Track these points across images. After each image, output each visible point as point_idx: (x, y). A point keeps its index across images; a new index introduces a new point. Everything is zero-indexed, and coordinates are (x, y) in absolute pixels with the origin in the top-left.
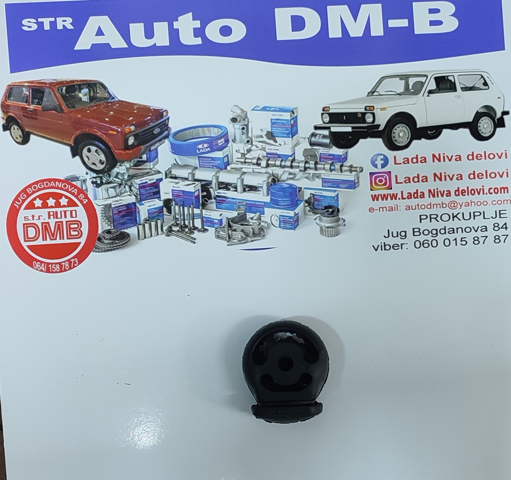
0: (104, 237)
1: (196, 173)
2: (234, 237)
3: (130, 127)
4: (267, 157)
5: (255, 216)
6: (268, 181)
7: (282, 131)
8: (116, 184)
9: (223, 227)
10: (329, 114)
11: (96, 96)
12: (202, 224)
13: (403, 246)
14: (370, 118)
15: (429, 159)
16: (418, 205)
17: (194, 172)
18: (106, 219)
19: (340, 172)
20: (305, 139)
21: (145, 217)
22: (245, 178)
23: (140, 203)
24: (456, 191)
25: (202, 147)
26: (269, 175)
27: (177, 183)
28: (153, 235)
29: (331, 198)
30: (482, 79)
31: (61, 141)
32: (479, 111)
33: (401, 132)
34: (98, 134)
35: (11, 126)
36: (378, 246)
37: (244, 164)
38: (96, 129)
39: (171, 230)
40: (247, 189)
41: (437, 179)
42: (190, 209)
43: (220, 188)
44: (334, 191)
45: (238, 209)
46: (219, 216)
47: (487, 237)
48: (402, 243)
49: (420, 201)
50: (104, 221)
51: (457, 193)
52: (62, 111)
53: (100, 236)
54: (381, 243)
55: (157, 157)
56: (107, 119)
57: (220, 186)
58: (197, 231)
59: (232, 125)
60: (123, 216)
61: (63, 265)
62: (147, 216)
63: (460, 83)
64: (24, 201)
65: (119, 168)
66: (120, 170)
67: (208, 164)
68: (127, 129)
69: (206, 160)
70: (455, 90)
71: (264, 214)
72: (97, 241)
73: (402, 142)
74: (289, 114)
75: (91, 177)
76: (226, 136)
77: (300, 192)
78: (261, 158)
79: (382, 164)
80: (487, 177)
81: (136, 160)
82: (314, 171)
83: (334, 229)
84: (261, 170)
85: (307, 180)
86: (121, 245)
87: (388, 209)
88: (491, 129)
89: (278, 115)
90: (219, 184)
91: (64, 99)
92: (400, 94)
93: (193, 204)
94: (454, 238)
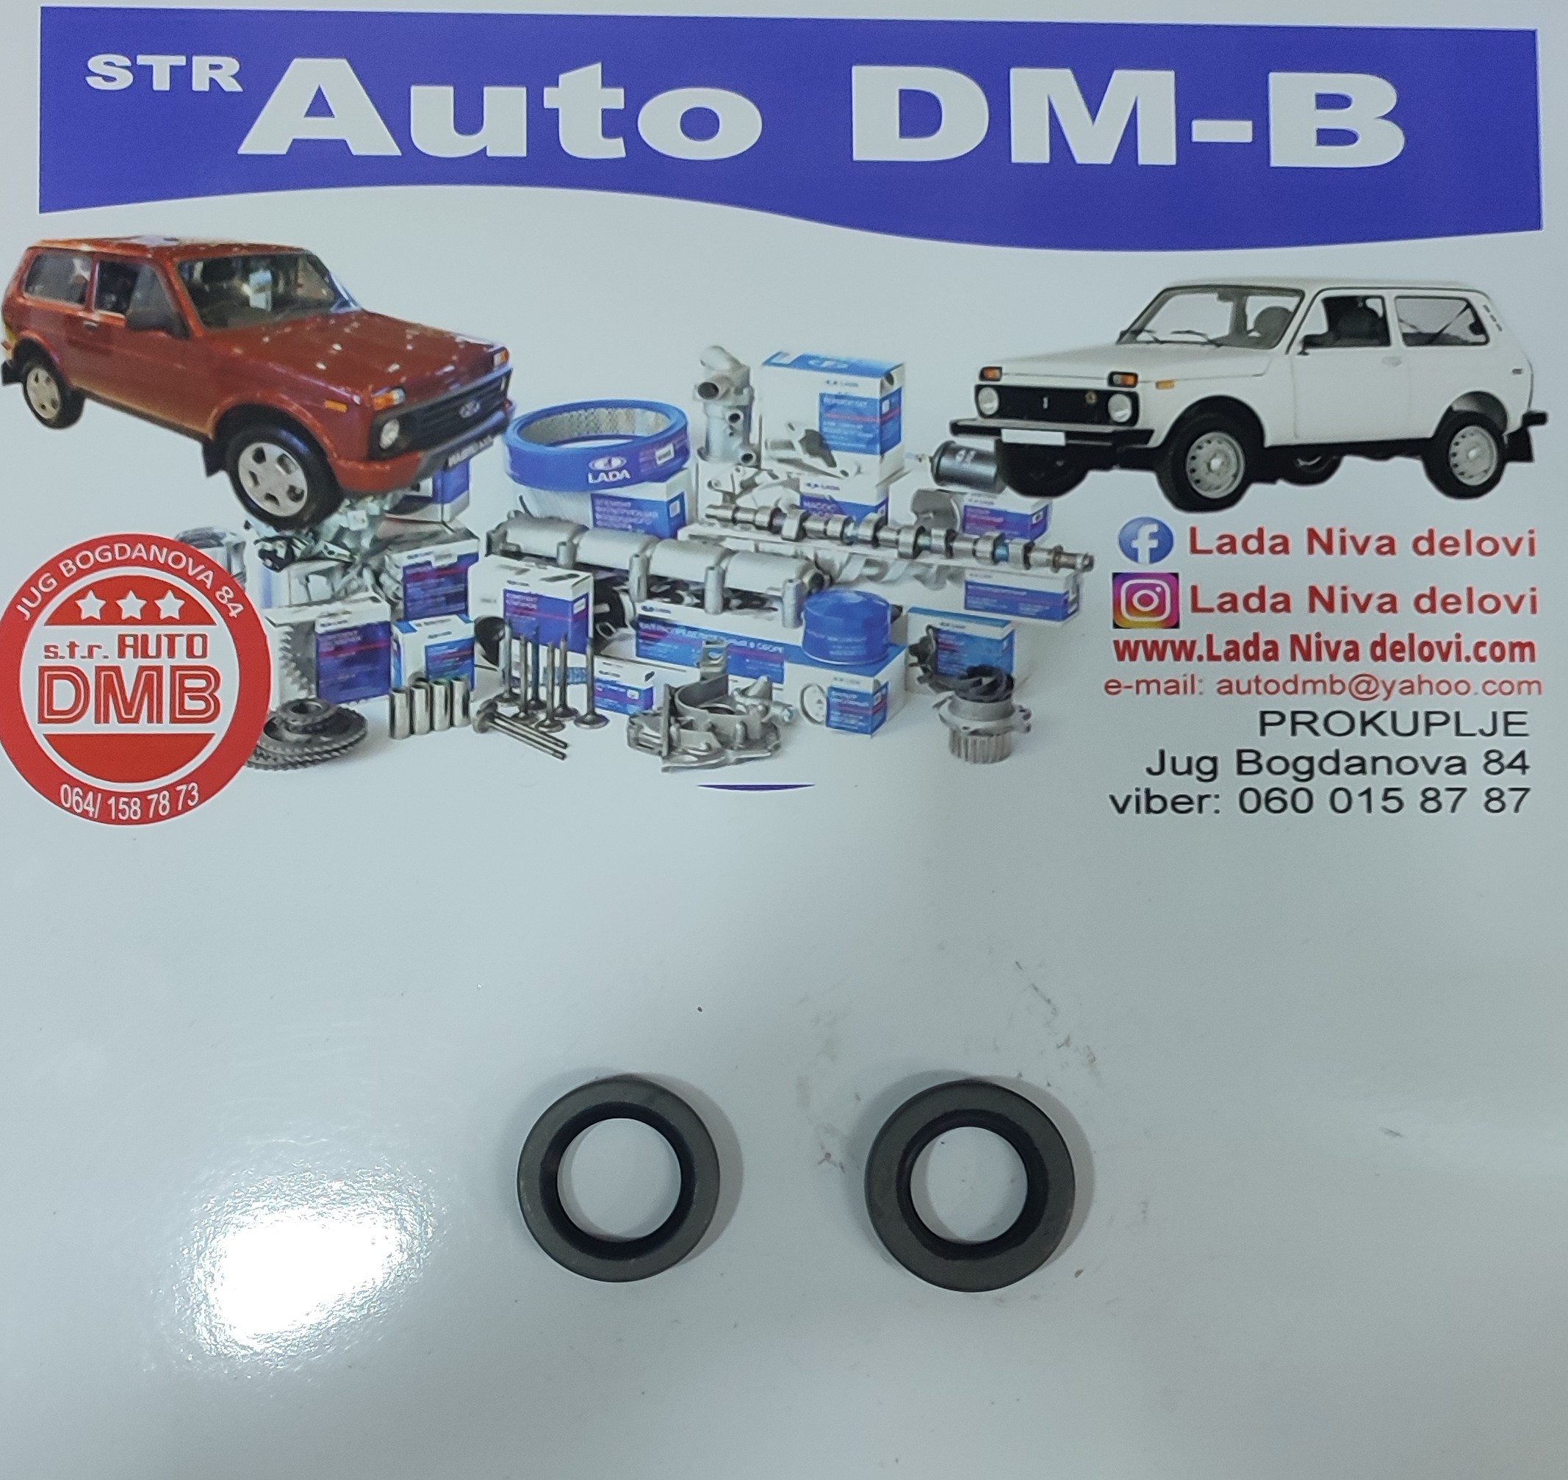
0: (285, 721)
1: (581, 545)
2: (684, 745)
3: (388, 392)
4: (801, 507)
5: (754, 685)
6: (799, 582)
7: (853, 433)
8: (333, 564)
9: (656, 715)
10: (998, 388)
11: (293, 294)
12: (588, 701)
13: (1205, 801)
14: (1122, 409)
15: (1298, 542)
16: (1257, 681)
17: (575, 541)
18: (296, 668)
19: (1021, 565)
20: (920, 460)
21: (416, 670)
22: (729, 569)
23: (403, 625)
24: (1375, 644)
25: (605, 465)
26: (803, 562)
27: (524, 571)
28: (437, 725)
29: (989, 645)
30: (1468, 311)
31: (177, 422)
32: (1456, 408)
33: (1214, 456)
34: (290, 409)
35: (29, 370)
36: (1128, 798)
37: (731, 524)
38: (286, 393)
39: (491, 714)
40: (735, 602)
41: (1318, 603)
42: (557, 652)
43: (651, 595)
44: (1001, 624)
45: (704, 660)
46: (644, 678)
47: (1463, 790)
48: (1203, 794)
49: (1263, 668)
50: (288, 675)
51: (1378, 651)
52: (185, 333)
53: (274, 718)
54: (1138, 790)
55: (467, 487)
56: (321, 366)
57: (653, 589)
58: (572, 722)
59: (701, 405)
60: (349, 662)
61: (152, 800)
62: (422, 665)
63: (1400, 321)
64: (48, 597)
65: (346, 514)
66: (348, 521)
67: (621, 518)
68: (379, 399)
69: (615, 507)
70: (1386, 341)
71: (781, 682)
72: (264, 734)
73: (1218, 488)
74: (877, 381)
75: (258, 538)
76: (683, 436)
77: (898, 621)
78: (784, 510)
79: (1152, 550)
80: (1470, 610)
82: (942, 558)
83: (993, 739)
84: (780, 545)
85: (918, 584)
86: (337, 750)
87: (1163, 686)
88: (1491, 464)
89: (844, 382)
90: (651, 581)
91: (194, 299)
92: (1217, 343)
93: (566, 638)
94: (1363, 788)
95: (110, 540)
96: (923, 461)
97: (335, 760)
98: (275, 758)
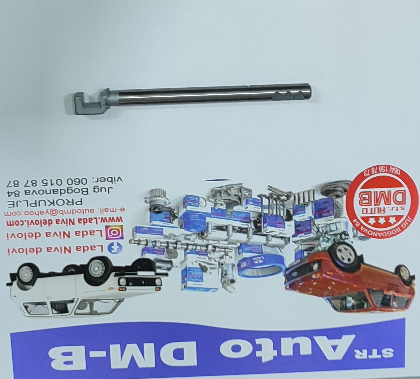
0: (342, 193)
1: (265, 241)
2: (237, 191)
3: (316, 277)
4: (207, 253)
5: (219, 207)
6: (208, 233)
7: (194, 272)
8: (330, 233)
9: (245, 198)
10: (156, 285)
11: (341, 301)
12: (263, 201)
13: (96, 180)
14: (123, 281)
15: (73, 249)
16: (83, 213)
17: (267, 241)
18: (339, 206)
19: (148, 240)
20: (176, 266)
21: (307, 207)
22: (226, 236)
23: (311, 219)
24: (51, 224)
25: (259, 261)
26: (206, 238)
28: (302, 194)
29: (157, 219)
30: (29, 311)
31: (370, 268)
32: (31, 286)
33: (97, 271)
34: (341, 272)
35: (409, 279)
36: (117, 181)
37: (226, 248)
38: (343, 276)
39: (288, 197)
40: (224, 228)
41: (68, 234)
42: (271, 213)
43: (247, 229)
44: (153, 225)
45: (232, 213)
46: (248, 207)
47: (25, 186)
48: (97, 183)
49: (82, 216)
50: (341, 204)
51: (50, 222)
52: (368, 290)
53: (345, 193)
54: (115, 183)
55: (296, 254)
56: (334, 283)
57: (246, 230)
58: (267, 195)
59: (234, 278)
60: (325, 208)
61: (376, 171)
62: (306, 208)
63: (48, 308)
64: (404, 222)
65: (327, 246)
66: (326, 244)
67: (254, 248)
68: (318, 275)
69: (257, 251)
70: (52, 303)
71: (212, 208)
72: (347, 189)
73: (96, 263)
74: (188, 286)
75: (349, 239)
76: (239, 269)
77: (181, 224)
78: (212, 252)
79: (113, 245)
80: (25, 234)
81: (312, 252)
82: (170, 241)
83: (154, 195)
84: (213, 243)
85: (176, 234)
86: (328, 186)
87: (109, 210)
88: (21, 272)
89: (196, 285)
90: (247, 232)
91: (366, 298)
92: (98, 300)
93: (269, 217)
94: (53, 185)
95: (388, 237)
97: (329, 183)
98: (344, 183)
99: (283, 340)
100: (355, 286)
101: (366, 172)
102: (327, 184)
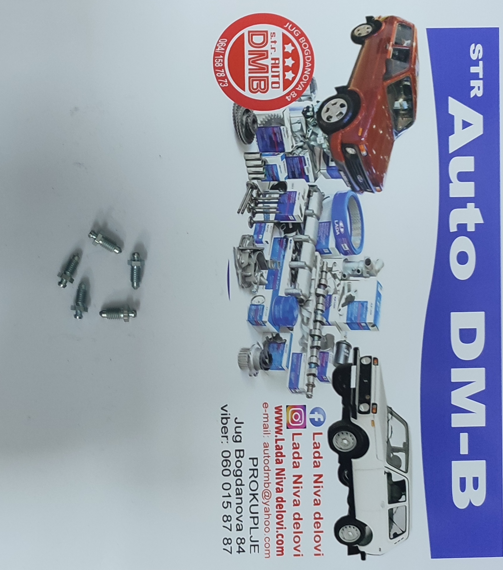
0: (250, 116)
1: (313, 218)
2: (243, 255)
3: (366, 150)
4: (327, 295)
5: (264, 279)
6: (301, 294)
7: (354, 313)
8: (305, 132)
9: (253, 244)
10: (371, 363)
11: (399, 116)
12: (258, 221)
13: (226, 438)
14: (364, 408)
15: (318, 471)
16: (268, 457)
17: (314, 216)
18: (268, 120)
19: (308, 373)
21: (268, 161)
22: (305, 270)
23: (284, 157)
24: (282, 498)
25: (341, 226)
26: (308, 296)
28: (249, 169)
29: (280, 361)
30: (401, 532)
31: (354, 77)
32: (366, 527)
33: (348, 441)
34: (359, 116)
35: (371, 25)
36: (226, 411)
37: (321, 270)
38: (365, 114)
39: (253, 188)
40: (293, 272)
41: (296, 478)
42: (275, 210)
43: (295, 242)
44: (287, 366)
45: (273, 261)
46: (266, 240)
47: (231, 530)
48: (228, 437)
49: (273, 458)
50: (266, 117)
51: (280, 500)
52: (385, 79)
53: (251, 112)
54: (229, 414)
55: (332, 178)
56: (374, 127)
57: (298, 243)
58: (251, 215)
59: (363, 260)
60: (270, 138)
61: (222, 70)
62: (270, 163)
63: (397, 507)
64: (292, 33)
65: (323, 136)
67: (322, 232)
68: (363, 147)
69: (326, 230)
70: (390, 502)
71: (266, 288)
72: (245, 109)
73: (337, 442)
74: (372, 321)
75: (314, 105)
76: (351, 253)
77: (288, 329)
78: (326, 289)
79: (314, 419)
80: (295, 533)
81: (330, 155)
82: (310, 345)
83: (247, 363)
84: (314, 288)
85: (301, 337)
86: (240, 134)
87: (266, 423)
88: (347, 540)
89: (372, 310)
90: (300, 243)
91: (397, 82)
92: (388, 442)
93: (280, 213)
94: (231, 495)
95: (312, 54)
96: (344, 338)
97: (236, 133)
98: (236, 113)
99: (452, 195)
100: (379, 97)
101: (222, 85)
102: (238, 136)
